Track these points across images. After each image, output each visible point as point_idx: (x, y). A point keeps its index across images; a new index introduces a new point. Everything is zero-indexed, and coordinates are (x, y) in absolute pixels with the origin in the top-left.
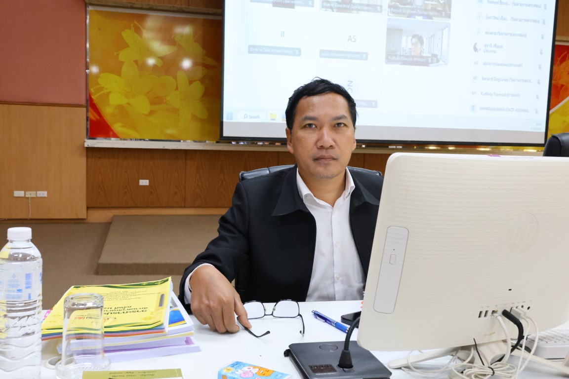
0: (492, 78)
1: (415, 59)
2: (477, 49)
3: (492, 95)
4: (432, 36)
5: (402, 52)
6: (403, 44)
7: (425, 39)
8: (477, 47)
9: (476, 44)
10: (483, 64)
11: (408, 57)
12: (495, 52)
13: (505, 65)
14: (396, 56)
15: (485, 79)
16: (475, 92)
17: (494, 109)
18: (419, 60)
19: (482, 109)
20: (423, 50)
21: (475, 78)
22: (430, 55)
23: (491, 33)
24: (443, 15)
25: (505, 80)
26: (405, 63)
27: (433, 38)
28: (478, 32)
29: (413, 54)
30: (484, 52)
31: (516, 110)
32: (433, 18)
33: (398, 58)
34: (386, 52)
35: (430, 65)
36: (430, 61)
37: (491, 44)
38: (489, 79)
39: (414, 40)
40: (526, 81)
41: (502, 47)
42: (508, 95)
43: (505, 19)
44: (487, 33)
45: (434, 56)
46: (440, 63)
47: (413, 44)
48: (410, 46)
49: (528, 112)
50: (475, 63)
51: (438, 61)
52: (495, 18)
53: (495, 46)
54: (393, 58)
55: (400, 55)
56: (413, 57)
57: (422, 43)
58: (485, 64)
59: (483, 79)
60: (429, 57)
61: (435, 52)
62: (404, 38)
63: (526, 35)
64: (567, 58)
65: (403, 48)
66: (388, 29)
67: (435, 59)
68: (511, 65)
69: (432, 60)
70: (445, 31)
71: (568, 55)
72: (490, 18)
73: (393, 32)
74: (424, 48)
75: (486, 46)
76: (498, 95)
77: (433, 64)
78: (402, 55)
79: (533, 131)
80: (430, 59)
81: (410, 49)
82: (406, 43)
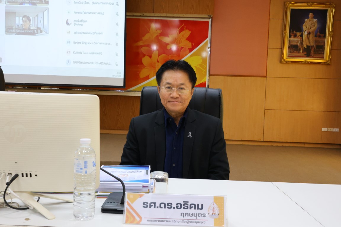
0: (81, 42)
1: (26, 31)
2: (69, 24)
3: (81, 53)
4: (36, 16)
5: (16, 27)
6: (17, 22)
7: (31, 18)
8: (69, 22)
9: (68, 20)
10: (74, 33)
11: (20, 30)
12: (82, 25)
13: (90, 33)
14: (12, 29)
15: (76, 43)
16: (69, 52)
17: (84, 63)
18: (28, 31)
19: (74, 62)
20: (31, 25)
21: (68, 42)
22: (36, 28)
23: (78, 13)
24: (43, 2)
25: (91, 43)
26: (18, 34)
27: (37, 17)
28: (69, 12)
29: (24, 27)
30: (74, 25)
31: (100, 63)
32: (37, 4)
33: (14, 31)
34: (6, 27)
35: (36, 34)
36: (36, 32)
37: (79, 20)
38: (78, 43)
39: (24, 19)
40: (106, 44)
41: (86, 21)
42: (93, 53)
43: (88, 3)
44: (75, 13)
45: (39, 28)
46: (43, 33)
47: (23, 21)
48: (21, 22)
49: (109, 65)
50: (68, 32)
51: (41, 32)
52: (80, 3)
53: (82, 21)
54: (11, 31)
55: (15, 29)
56: (24, 29)
57: (30, 20)
58: (75, 33)
59: (75, 43)
60: (35, 29)
61: (39, 26)
62: (17, 18)
63: (104, 13)
64: (185, 29)
65: (17, 24)
66: (6, 13)
67: (40, 30)
68: (94, 33)
69: (37, 31)
70: (46, 13)
71: (185, 27)
72: (77, 3)
73: (9, 14)
74: (31, 23)
75: (75, 21)
76: (86, 53)
77: (38, 34)
78: (17, 29)
79: (115, 77)
80: (36, 31)
81: (21, 25)
82: (19, 21)
